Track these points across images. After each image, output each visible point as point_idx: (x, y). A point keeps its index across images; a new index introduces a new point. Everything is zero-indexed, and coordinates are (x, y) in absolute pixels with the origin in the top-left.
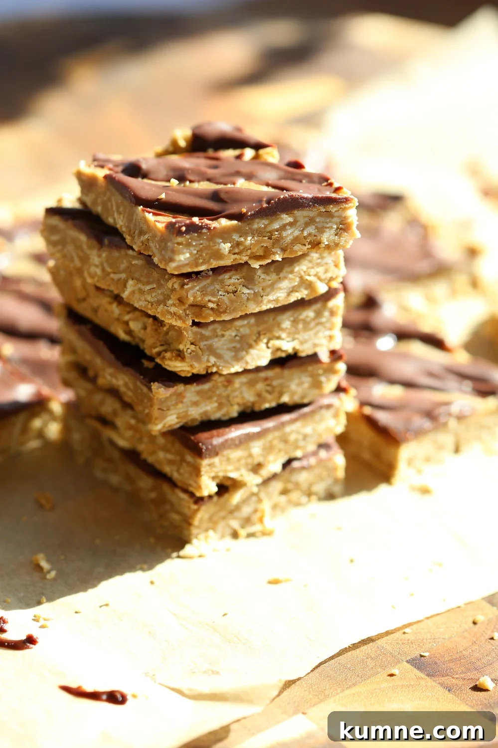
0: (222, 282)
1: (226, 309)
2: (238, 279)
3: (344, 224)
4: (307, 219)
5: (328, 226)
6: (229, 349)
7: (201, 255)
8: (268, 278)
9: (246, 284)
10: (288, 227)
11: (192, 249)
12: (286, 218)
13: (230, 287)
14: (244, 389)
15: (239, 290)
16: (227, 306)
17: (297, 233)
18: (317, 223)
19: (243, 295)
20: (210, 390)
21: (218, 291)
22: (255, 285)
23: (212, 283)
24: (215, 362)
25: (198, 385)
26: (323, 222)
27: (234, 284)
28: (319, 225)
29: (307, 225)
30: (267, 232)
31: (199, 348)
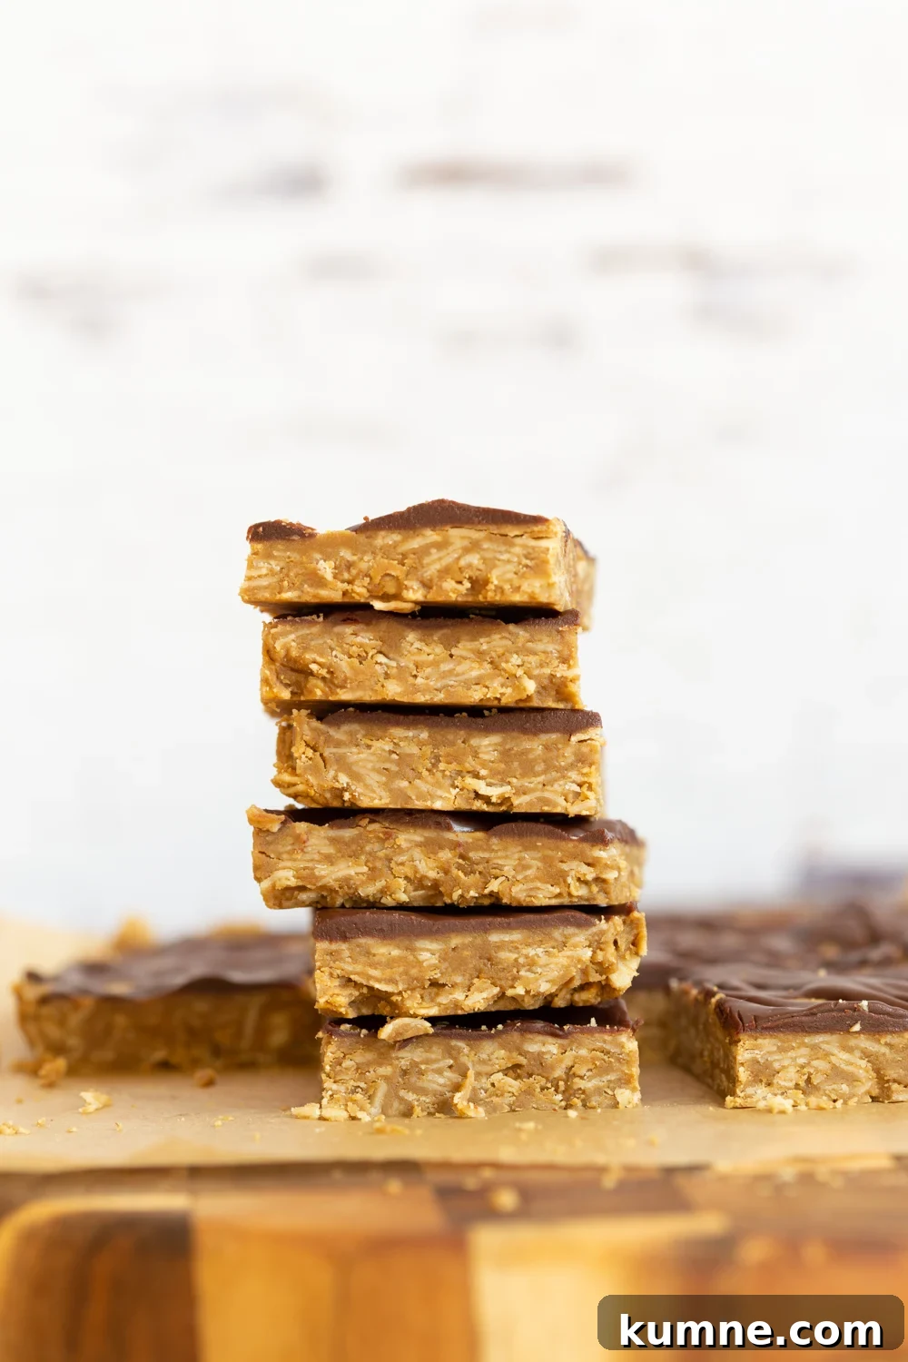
0: (340, 637)
1: (345, 680)
2: (370, 640)
3: (532, 559)
4: (466, 543)
5: (502, 557)
6: (378, 771)
7: (287, 575)
8: (427, 649)
9: (383, 649)
10: (434, 551)
11: (273, 563)
12: (431, 536)
13: (354, 648)
14: (417, 853)
15: (370, 655)
16: (345, 676)
17: (448, 560)
18: (484, 550)
19: (377, 667)
20: (353, 840)
21: (332, 650)
22: (402, 655)
23: (320, 635)
24: (348, 784)
25: (331, 827)
26: (496, 552)
27: (361, 646)
28: (489, 555)
29: (466, 551)
30: (398, 554)
31: (321, 755)
